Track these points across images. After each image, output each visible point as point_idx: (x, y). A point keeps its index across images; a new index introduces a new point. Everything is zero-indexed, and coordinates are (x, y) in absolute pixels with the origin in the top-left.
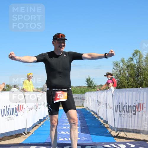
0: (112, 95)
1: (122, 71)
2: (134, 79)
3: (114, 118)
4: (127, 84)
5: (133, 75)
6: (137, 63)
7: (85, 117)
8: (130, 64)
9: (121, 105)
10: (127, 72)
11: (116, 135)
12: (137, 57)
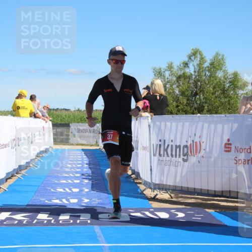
0: (149, 125)
1: (167, 86)
2: (188, 100)
3: (151, 166)
4: (176, 109)
5: (187, 93)
6: (195, 72)
7: (99, 165)
8: (184, 73)
9: (162, 143)
10: (178, 87)
11: (153, 196)
12: (196, 62)
